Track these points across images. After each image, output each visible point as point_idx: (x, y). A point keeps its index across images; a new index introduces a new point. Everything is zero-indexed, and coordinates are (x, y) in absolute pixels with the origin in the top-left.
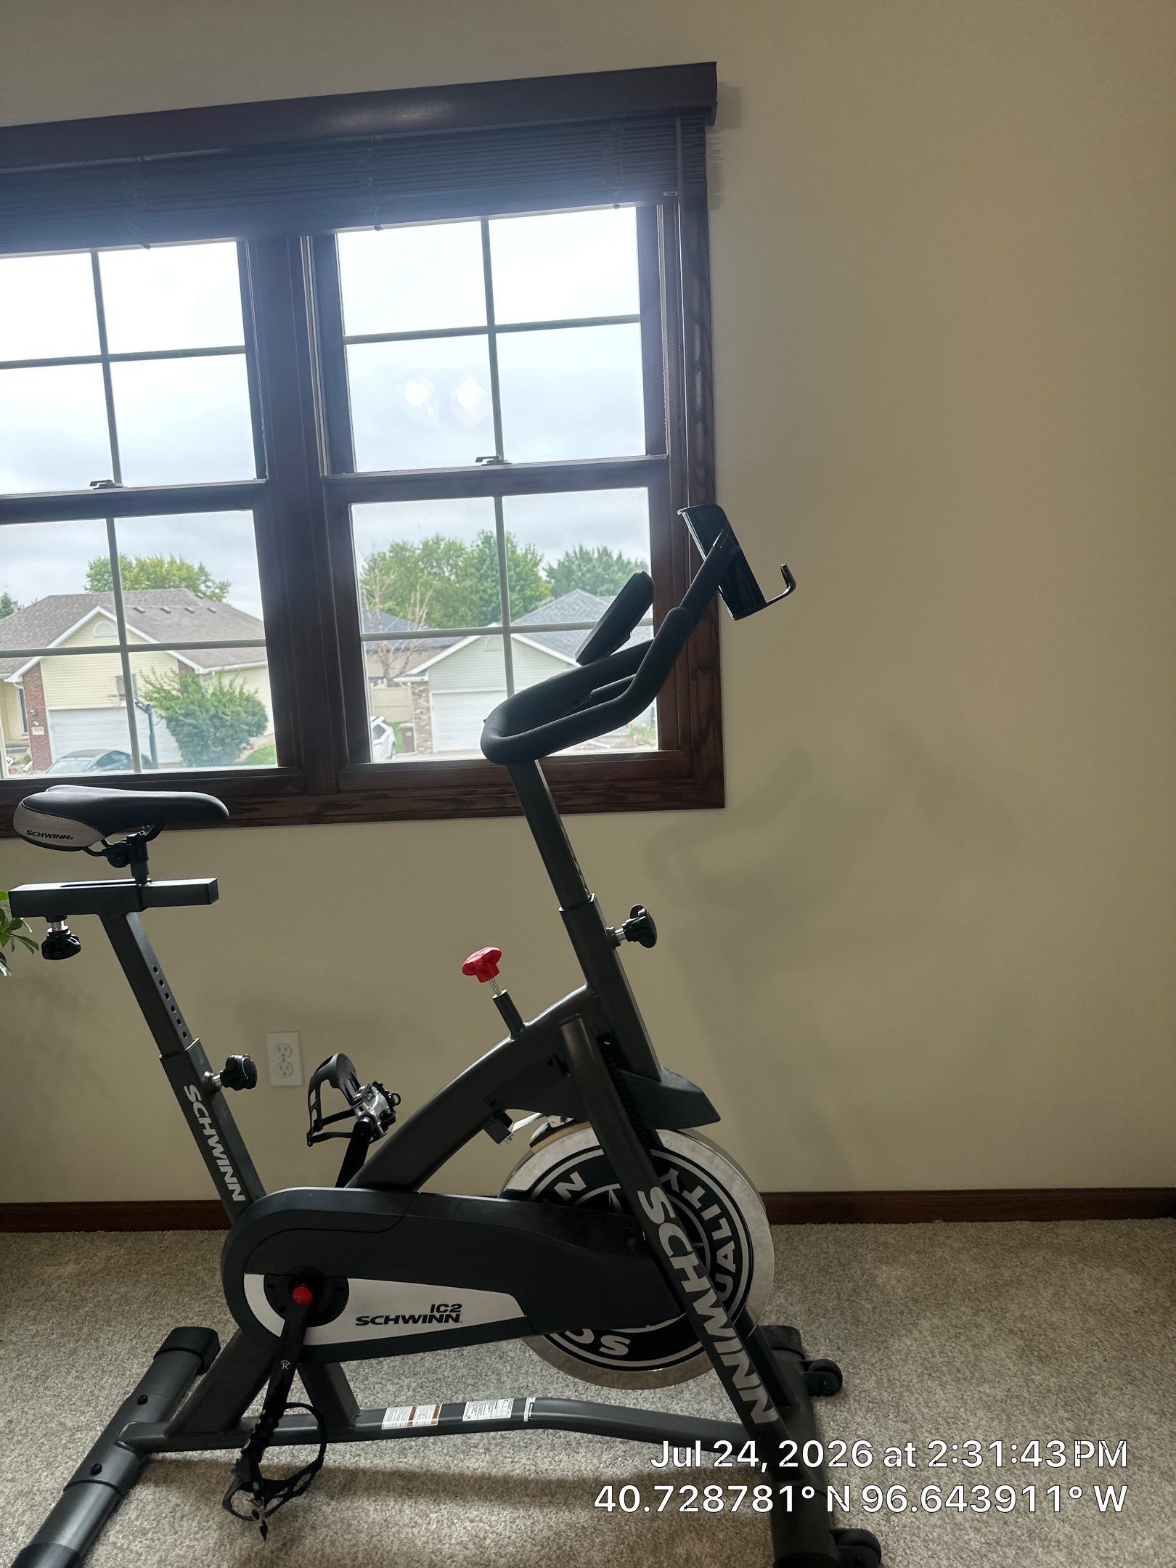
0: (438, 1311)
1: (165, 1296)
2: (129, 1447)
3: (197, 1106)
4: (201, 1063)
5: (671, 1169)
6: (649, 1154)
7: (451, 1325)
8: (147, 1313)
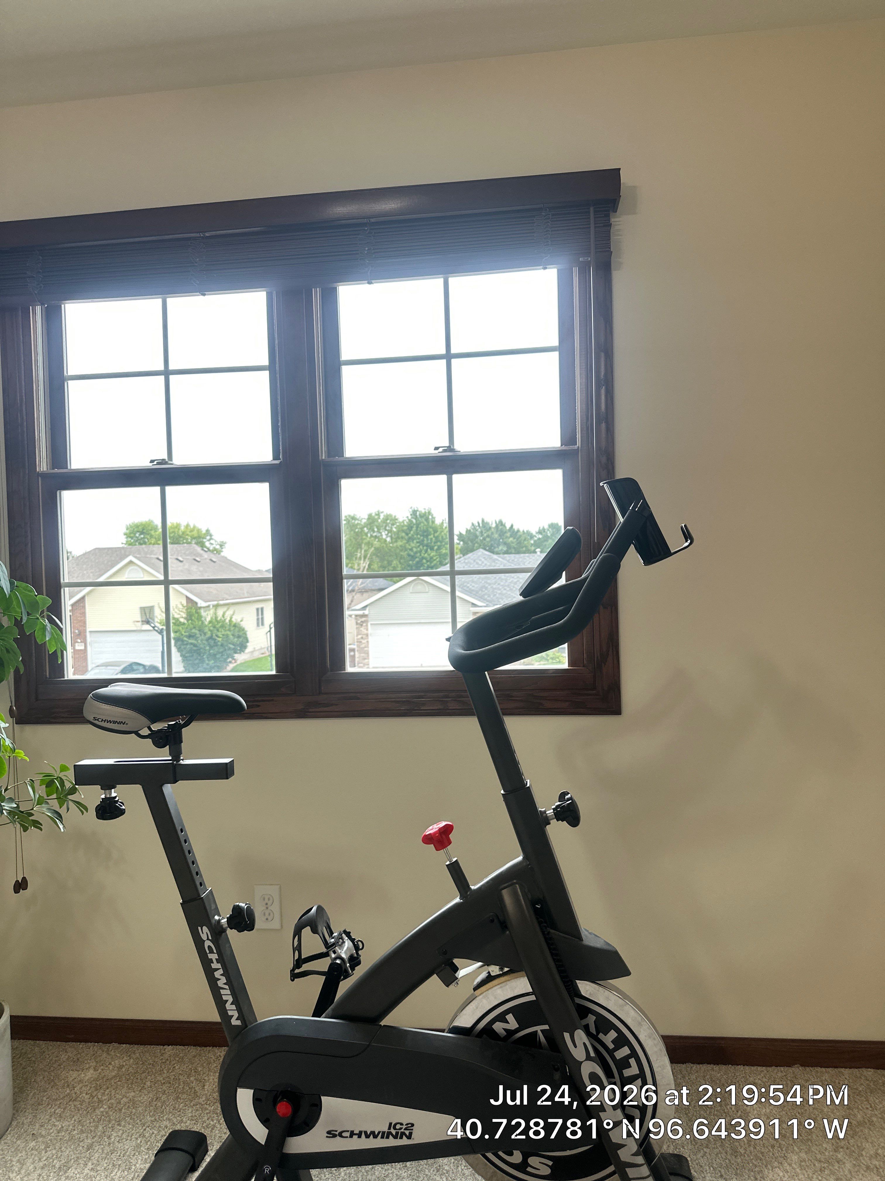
0: (395, 1128)
1: (164, 1101)
3: (208, 943)
4: (213, 908)
5: (589, 1014)
6: (573, 1001)
7: (405, 1141)
8: (150, 1116)
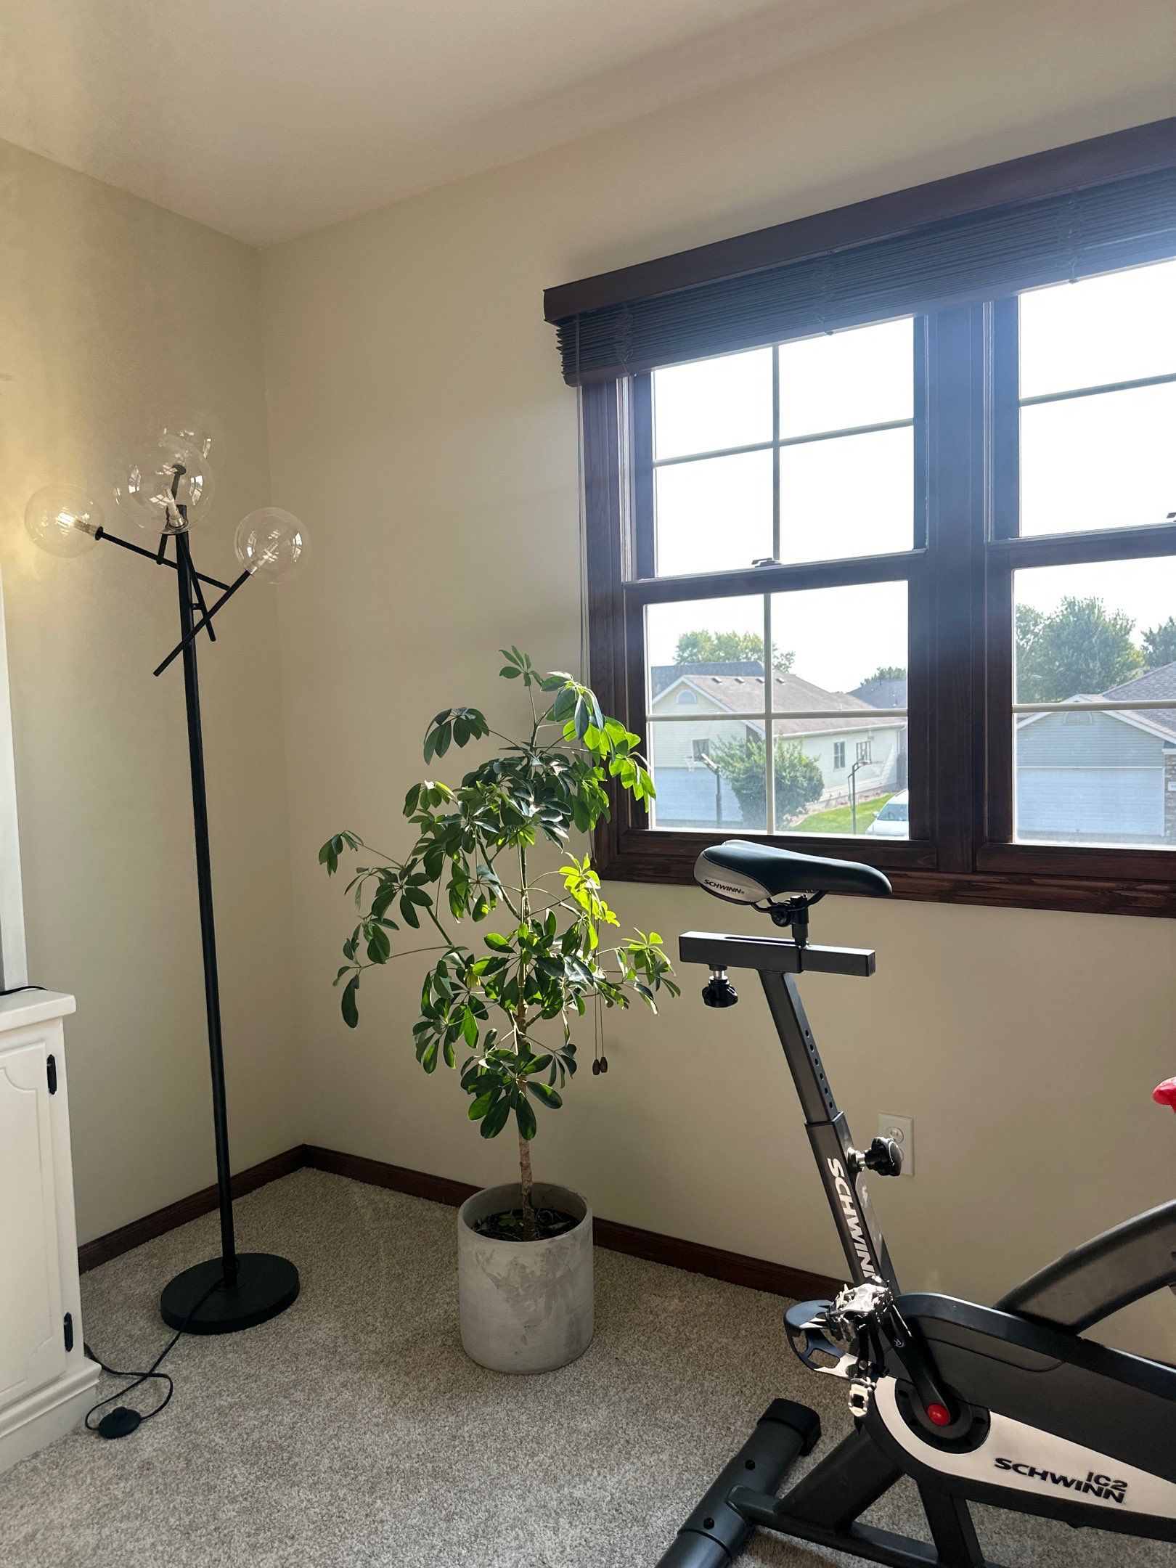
0: (1097, 1481)
2: (738, 1510)
3: (839, 1182)
4: (846, 1138)
7: (1111, 1503)
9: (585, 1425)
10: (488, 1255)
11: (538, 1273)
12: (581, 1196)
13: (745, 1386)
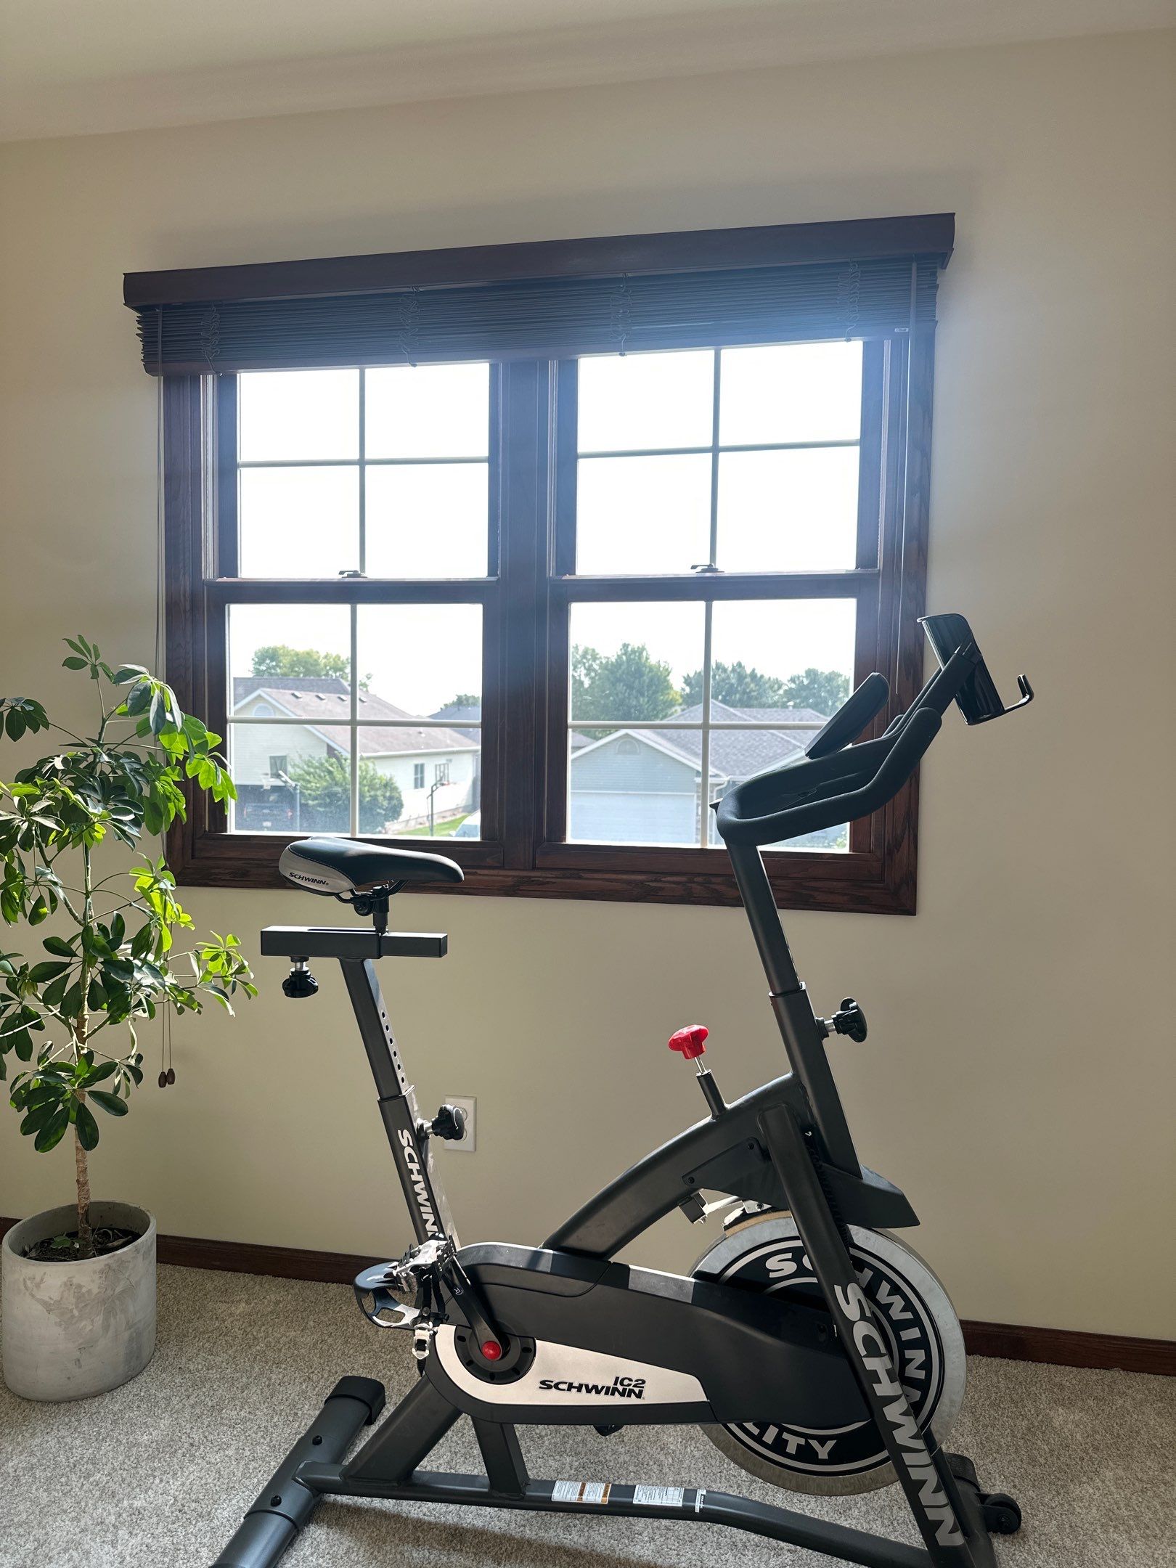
0: (622, 1384)
2: (305, 1484)
3: (408, 1150)
4: (415, 1110)
6: (845, 1247)
7: (633, 1400)
9: (146, 1438)
10: (38, 1279)
11: (95, 1291)
12: (143, 1209)
13: (313, 1372)
